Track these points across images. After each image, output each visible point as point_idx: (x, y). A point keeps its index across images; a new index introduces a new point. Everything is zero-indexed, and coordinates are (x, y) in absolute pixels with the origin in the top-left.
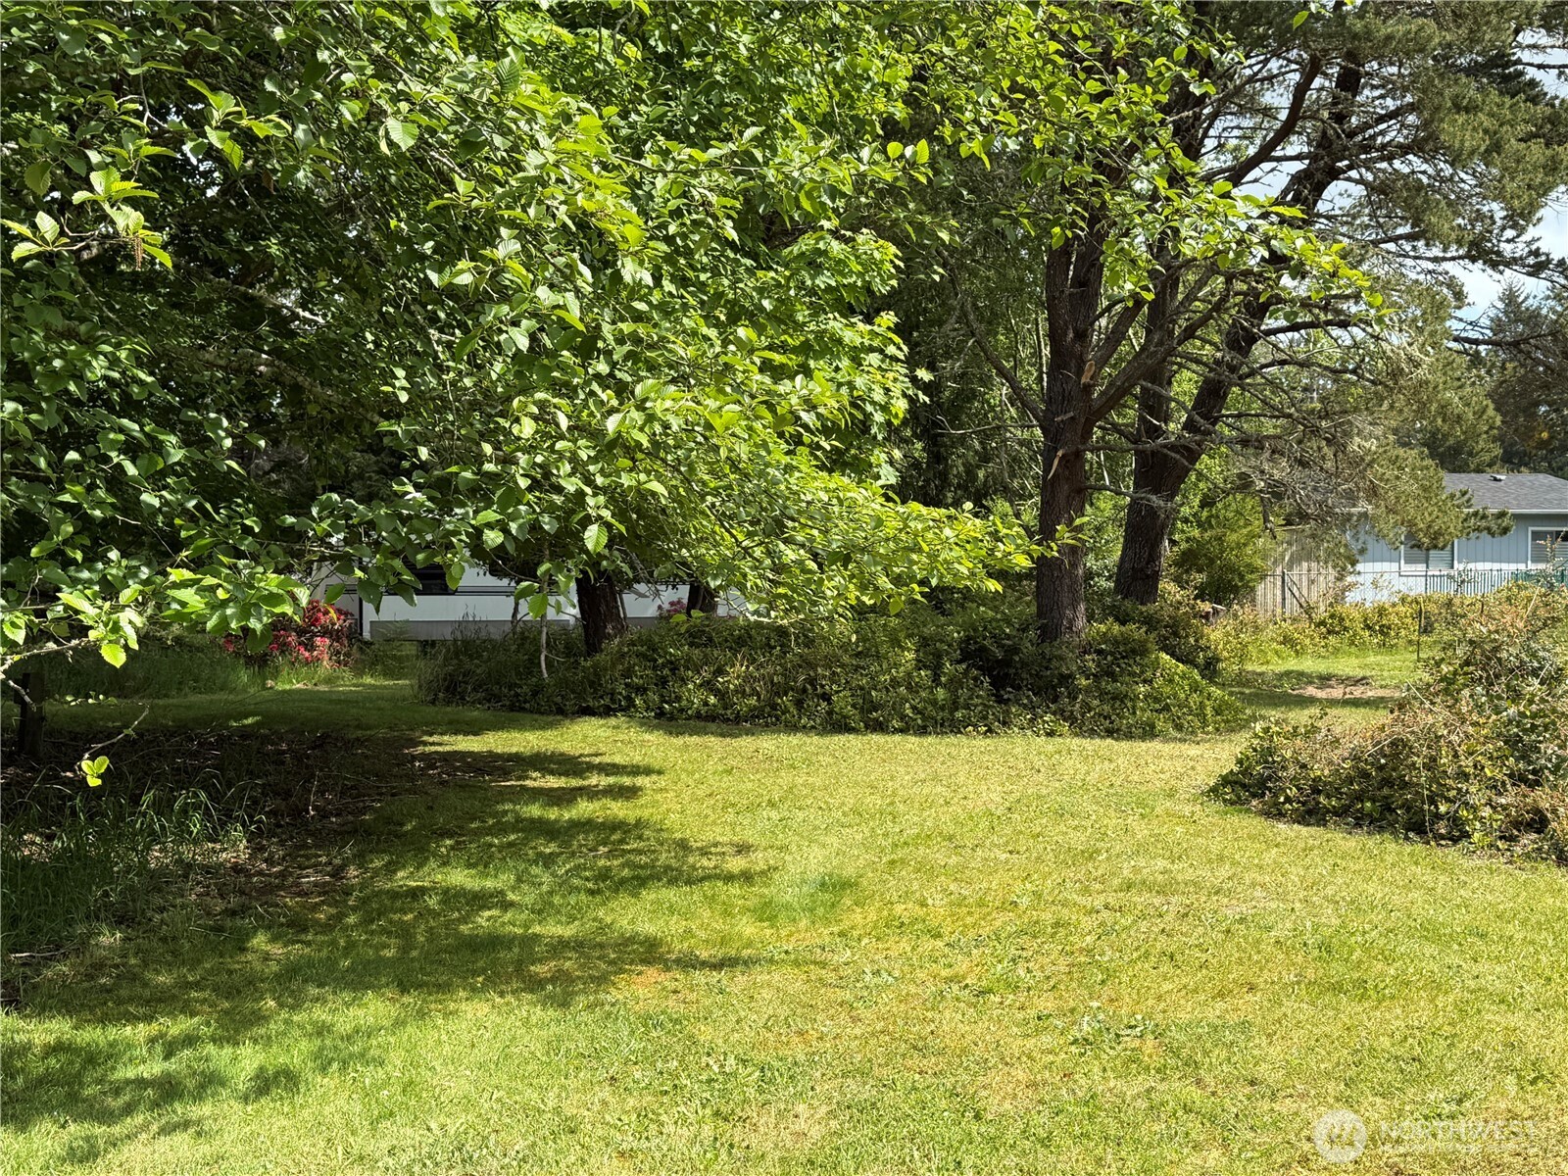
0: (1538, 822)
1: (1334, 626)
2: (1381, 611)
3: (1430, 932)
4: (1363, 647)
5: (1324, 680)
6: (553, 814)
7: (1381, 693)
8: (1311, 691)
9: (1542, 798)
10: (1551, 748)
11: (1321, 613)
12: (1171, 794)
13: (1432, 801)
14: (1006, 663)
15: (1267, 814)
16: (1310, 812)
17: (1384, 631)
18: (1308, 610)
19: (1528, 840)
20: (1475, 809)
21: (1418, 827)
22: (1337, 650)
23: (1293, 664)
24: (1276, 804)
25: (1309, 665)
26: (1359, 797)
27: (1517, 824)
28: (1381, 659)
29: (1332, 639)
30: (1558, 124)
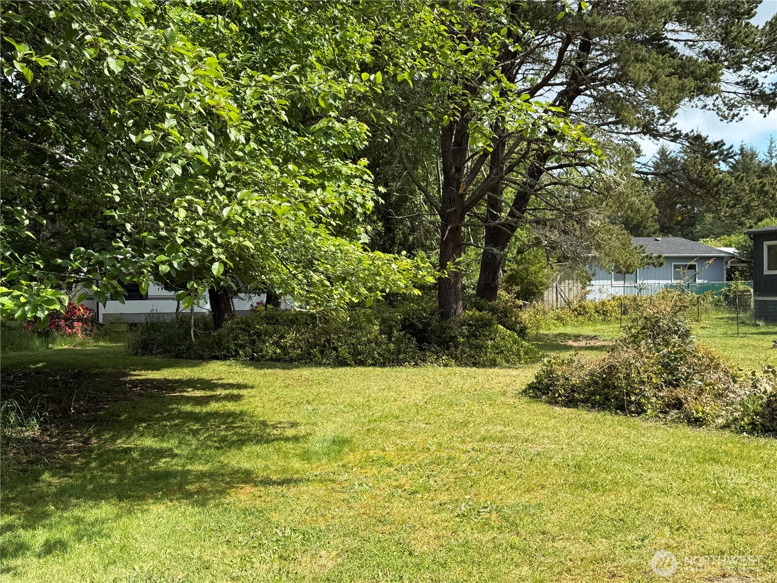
0: (678, 404)
1: (581, 311)
2: (603, 304)
3: (627, 458)
4: (595, 322)
5: (577, 337)
6: (197, 409)
7: (603, 343)
8: (570, 343)
9: (680, 393)
10: (684, 369)
11: (575, 305)
12: (504, 394)
13: (628, 395)
14: (424, 330)
15: (550, 403)
16: (570, 401)
17: (605, 313)
18: (569, 304)
19: (674, 413)
20: (648, 398)
21: (621, 407)
22: (582, 323)
23: (562, 330)
24: (554, 398)
25: (569, 330)
26: (593, 394)
27: (668, 406)
28: (603, 327)
29: (580, 318)
30: (684, 68)
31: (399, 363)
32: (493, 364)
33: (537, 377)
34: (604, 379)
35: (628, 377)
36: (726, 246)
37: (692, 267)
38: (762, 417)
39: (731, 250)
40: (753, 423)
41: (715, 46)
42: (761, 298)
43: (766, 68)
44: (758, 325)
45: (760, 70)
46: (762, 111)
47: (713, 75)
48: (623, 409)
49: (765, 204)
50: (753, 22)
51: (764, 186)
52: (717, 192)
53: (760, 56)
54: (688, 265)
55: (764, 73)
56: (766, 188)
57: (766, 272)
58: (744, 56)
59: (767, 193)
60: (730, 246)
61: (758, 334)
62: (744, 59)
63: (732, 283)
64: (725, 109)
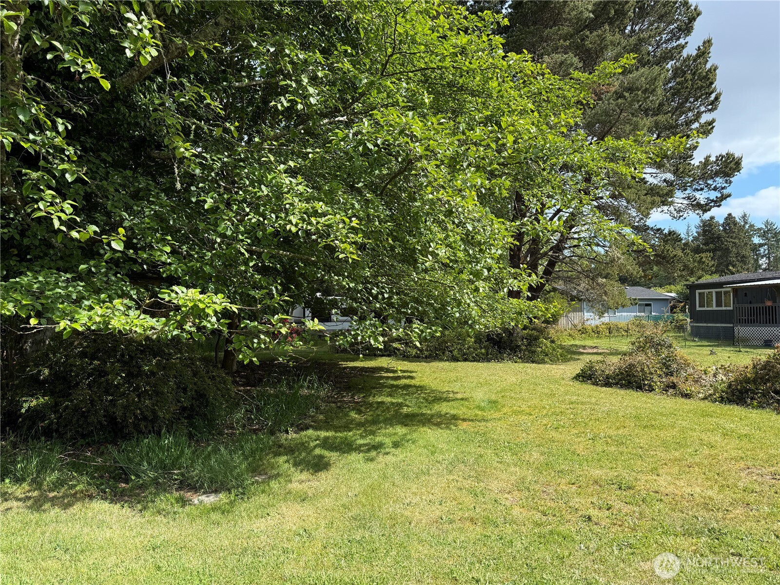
0: (674, 386)
1: (583, 331)
2: (597, 327)
4: (592, 337)
5: (584, 347)
7: (603, 351)
8: (581, 350)
9: (674, 379)
10: (675, 366)
11: (579, 327)
12: (563, 379)
13: (643, 380)
14: (500, 342)
15: (594, 384)
16: (606, 384)
17: (598, 333)
18: (575, 326)
19: (671, 390)
20: (655, 382)
21: (639, 387)
22: (585, 339)
23: (572, 342)
24: (596, 382)
25: (577, 343)
26: (620, 380)
27: (668, 387)
28: (599, 341)
29: (583, 335)
30: (653, 191)
31: (489, 361)
32: (543, 362)
33: (582, 370)
34: (626, 372)
35: (642, 370)
36: (668, 292)
37: (649, 305)
38: (727, 393)
39: (673, 295)
40: (721, 397)
41: (669, 176)
42: (695, 324)
43: (702, 189)
44: (695, 341)
45: (698, 190)
46: (698, 214)
47: (670, 194)
48: (641, 389)
49: (703, 269)
50: (692, 162)
51: (702, 258)
52: (673, 262)
53: (698, 183)
54: (646, 304)
55: (700, 192)
56: (704, 259)
57: (698, 308)
58: (688, 182)
59: (704, 262)
60: (671, 292)
61: (698, 346)
62: (689, 184)
63: (675, 315)
64: (675, 212)
